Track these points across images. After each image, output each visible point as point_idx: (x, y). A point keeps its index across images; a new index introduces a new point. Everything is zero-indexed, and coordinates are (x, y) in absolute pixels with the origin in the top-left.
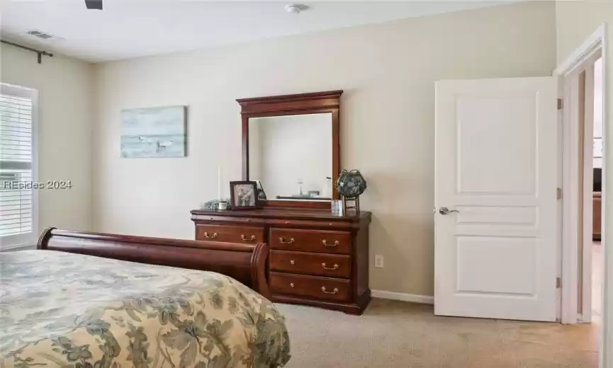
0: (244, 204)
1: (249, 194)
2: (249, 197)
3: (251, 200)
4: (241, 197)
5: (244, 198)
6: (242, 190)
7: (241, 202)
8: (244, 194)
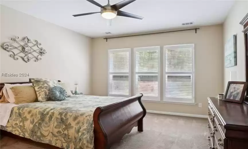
0: (232, 98)
1: (238, 91)
2: (238, 94)
3: (238, 96)
4: (232, 93)
5: (233, 94)
6: (235, 88)
7: (230, 96)
8: (235, 91)
